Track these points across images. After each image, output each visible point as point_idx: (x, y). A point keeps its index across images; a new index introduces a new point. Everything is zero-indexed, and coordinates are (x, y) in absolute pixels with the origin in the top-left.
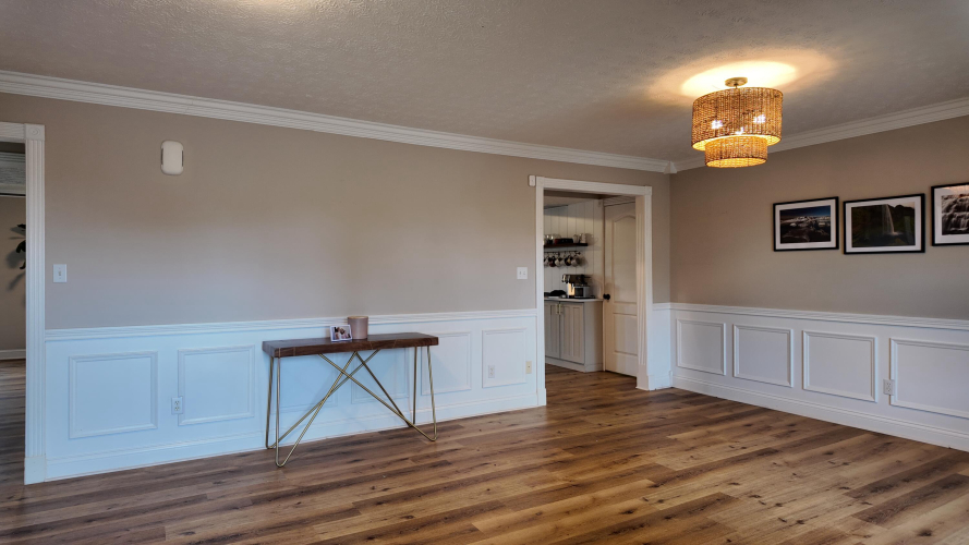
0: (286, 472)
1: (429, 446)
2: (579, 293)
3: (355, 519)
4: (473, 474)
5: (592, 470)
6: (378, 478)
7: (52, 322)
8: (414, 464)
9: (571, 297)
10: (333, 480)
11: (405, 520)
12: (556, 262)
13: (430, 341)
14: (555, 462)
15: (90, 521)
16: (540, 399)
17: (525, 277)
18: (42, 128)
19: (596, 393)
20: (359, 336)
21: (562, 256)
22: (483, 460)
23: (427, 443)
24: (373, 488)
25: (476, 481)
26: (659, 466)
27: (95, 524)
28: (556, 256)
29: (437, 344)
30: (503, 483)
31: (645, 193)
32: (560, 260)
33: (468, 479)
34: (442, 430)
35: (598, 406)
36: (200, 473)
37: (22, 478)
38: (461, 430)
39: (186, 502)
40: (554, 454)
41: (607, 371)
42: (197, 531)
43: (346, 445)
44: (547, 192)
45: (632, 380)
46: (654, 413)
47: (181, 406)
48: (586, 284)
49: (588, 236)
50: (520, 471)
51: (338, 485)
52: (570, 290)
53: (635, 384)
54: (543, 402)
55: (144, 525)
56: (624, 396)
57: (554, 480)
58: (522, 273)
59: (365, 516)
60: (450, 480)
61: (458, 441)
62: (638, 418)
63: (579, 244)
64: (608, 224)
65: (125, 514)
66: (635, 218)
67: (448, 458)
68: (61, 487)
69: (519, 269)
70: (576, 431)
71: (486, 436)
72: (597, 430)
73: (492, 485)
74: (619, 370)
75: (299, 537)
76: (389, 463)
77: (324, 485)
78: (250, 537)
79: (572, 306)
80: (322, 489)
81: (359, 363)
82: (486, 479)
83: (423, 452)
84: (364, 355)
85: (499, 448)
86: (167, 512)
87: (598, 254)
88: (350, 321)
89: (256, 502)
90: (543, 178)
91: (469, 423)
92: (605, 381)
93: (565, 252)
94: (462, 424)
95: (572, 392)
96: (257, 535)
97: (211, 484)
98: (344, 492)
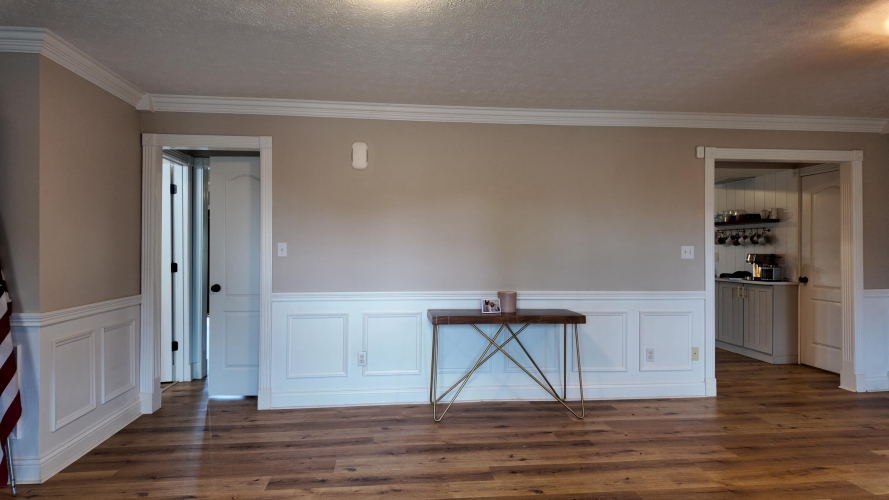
0: (440, 427)
1: (576, 424)
2: (767, 275)
3: (488, 484)
4: (615, 460)
5: (757, 477)
6: (519, 447)
7: (277, 287)
8: (556, 439)
9: (757, 279)
10: (477, 442)
11: (534, 494)
12: (740, 240)
13: (578, 319)
14: (713, 461)
15: (288, 446)
16: (710, 390)
17: (692, 257)
18: (270, 139)
19: (784, 389)
20: (508, 309)
21: (747, 233)
22: (627, 447)
23: (574, 420)
24: (511, 456)
25: (616, 467)
26: (852, 486)
27: (292, 449)
28: (741, 234)
29: (584, 322)
30: (644, 474)
31: (855, 160)
32: (745, 237)
33: (607, 463)
34: (593, 409)
35: (783, 404)
36: (375, 418)
37: (256, 405)
38: (612, 412)
39: (358, 442)
40: (713, 452)
41: (803, 365)
42: (358, 469)
43: (497, 410)
44: (719, 164)
45: (834, 378)
46: (859, 419)
47: (365, 359)
48: (776, 265)
49: (779, 211)
50: (667, 464)
51: (480, 448)
52: (757, 271)
53: (838, 383)
54: (712, 392)
55: (322, 457)
56: (821, 395)
57: (707, 481)
58: (688, 252)
59: (497, 482)
60: (589, 462)
61: (606, 423)
62: (833, 424)
63: (768, 220)
64: (806, 197)
65: (313, 445)
66: (839, 188)
67: (592, 438)
68: (279, 415)
69: (684, 248)
70: (747, 430)
71: (637, 421)
72: (775, 432)
73: (632, 474)
74: (818, 364)
75: (435, 491)
76: (532, 434)
77: (470, 445)
78: (396, 482)
79: (757, 290)
80: (466, 448)
81: (511, 335)
82: (627, 466)
83: (569, 429)
84: (515, 328)
85: (651, 436)
86: (341, 448)
87: (792, 232)
88: (501, 295)
89: (410, 451)
90: (714, 149)
91: (623, 405)
92: (798, 376)
93: (751, 229)
94: (614, 405)
95: (752, 385)
96: (402, 482)
97: (379, 429)
98: (484, 455)
